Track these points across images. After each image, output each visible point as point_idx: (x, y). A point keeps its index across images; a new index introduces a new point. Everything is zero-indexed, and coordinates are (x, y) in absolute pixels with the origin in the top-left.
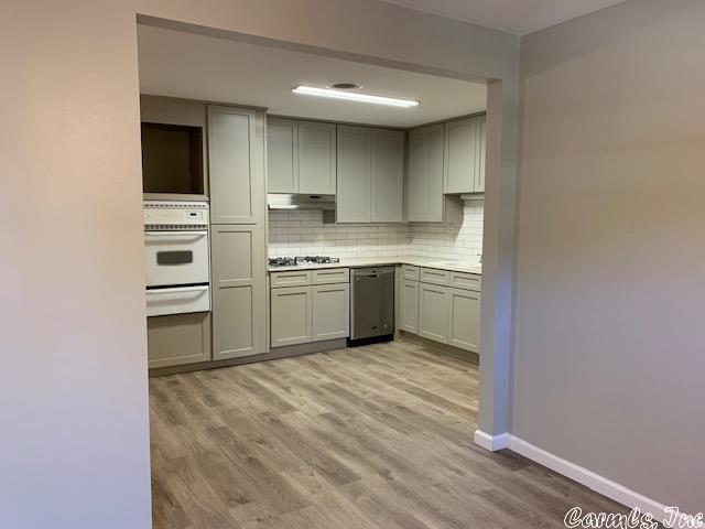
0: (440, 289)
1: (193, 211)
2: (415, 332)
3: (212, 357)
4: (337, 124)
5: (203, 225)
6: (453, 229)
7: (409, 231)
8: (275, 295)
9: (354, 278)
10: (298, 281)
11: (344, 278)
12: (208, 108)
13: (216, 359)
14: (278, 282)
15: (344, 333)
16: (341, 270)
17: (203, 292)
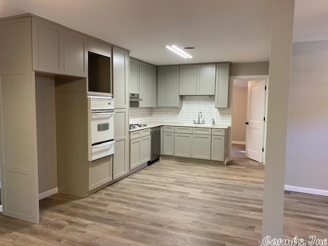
0: (188, 135)
1: (109, 102)
2: (173, 155)
5: (112, 109)
6: (177, 110)
7: (151, 111)
8: (131, 143)
9: (151, 132)
10: (138, 136)
11: (149, 133)
12: (113, 48)
13: (114, 179)
14: (132, 137)
15: (149, 159)
16: (148, 129)
17: (112, 144)
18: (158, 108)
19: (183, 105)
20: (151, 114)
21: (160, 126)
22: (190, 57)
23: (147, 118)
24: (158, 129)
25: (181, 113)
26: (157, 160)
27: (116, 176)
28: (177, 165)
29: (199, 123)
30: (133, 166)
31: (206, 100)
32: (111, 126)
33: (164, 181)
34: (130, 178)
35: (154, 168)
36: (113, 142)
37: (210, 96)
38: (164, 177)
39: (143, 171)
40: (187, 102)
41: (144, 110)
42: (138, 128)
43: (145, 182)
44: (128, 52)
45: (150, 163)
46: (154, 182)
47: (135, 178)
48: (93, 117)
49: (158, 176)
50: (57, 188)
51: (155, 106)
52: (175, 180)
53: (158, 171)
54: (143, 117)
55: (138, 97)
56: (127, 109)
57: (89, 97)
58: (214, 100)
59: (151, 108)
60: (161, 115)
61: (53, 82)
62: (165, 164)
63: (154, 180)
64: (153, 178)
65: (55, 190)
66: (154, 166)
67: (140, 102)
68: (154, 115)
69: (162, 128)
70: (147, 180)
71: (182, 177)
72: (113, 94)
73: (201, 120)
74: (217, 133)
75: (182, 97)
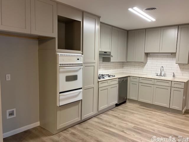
1: (78, 58)
3: (81, 119)
4: (112, 26)
5: (81, 64)
6: (142, 64)
7: (123, 64)
8: (100, 90)
9: (119, 82)
10: (106, 84)
11: (117, 82)
12: (83, 14)
13: (82, 119)
14: (101, 85)
15: (116, 102)
16: (116, 79)
17: (80, 92)
18: (127, 62)
19: (148, 60)
20: (122, 67)
21: (127, 77)
22: (154, 20)
23: (118, 70)
24: (125, 79)
25: (145, 67)
26: (124, 102)
27: (85, 117)
28: (139, 109)
29: (161, 75)
30: (101, 108)
31: (167, 57)
32: (80, 78)
33: (124, 125)
34: (98, 118)
35: (120, 110)
36: (81, 90)
37: (172, 53)
38: (125, 121)
39: (110, 112)
40: (151, 58)
41: (117, 64)
42: (107, 78)
43: (108, 124)
44: (99, 17)
45: (117, 105)
46: (115, 125)
47: (101, 119)
48: (61, 70)
49: (120, 119)
50: (39, 122)
51: (125, 61)
52: (134, 125)
53: (123, 113)
54: (115, 69)
55: (110, 54)
56: (96, 64)
57: (58, 53)
58: (175, 57)
59: (123, 62)
60: (130, 68)
61: (37, 42)
62: (129, 107)
63: (115, 123)
64: (115, 121)
65: (38, 124)
66: (120, 107)
67: (112, 58)
68: (124, 67)
69: (129, 78)
70: (110, 123)
71: (141, 123)
72: (82, 51)
73: (163, 73)
74: (176, 86)
75: (147, 55)
